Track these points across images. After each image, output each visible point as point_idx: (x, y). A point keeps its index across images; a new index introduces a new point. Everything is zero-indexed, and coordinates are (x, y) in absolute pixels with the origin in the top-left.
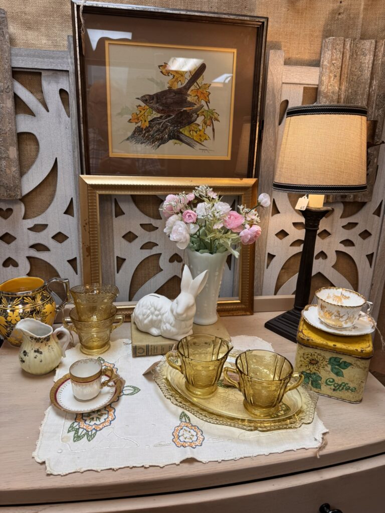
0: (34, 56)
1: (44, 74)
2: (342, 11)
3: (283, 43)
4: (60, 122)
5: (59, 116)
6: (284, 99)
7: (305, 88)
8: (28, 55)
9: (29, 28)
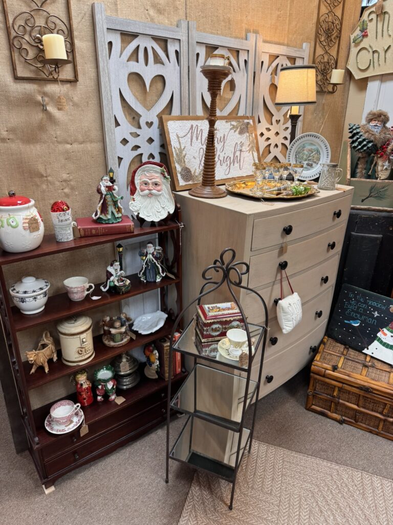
0: (166, 30)
1: (169, 41)
2: (281, 16)
3: (260, 31)
4: (175, 69)
5: (175, 66)
6: (262, 60)
7: (270, 55)
8: (163, 29)
9: (160, 13)
